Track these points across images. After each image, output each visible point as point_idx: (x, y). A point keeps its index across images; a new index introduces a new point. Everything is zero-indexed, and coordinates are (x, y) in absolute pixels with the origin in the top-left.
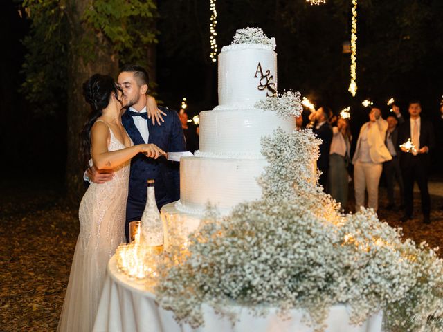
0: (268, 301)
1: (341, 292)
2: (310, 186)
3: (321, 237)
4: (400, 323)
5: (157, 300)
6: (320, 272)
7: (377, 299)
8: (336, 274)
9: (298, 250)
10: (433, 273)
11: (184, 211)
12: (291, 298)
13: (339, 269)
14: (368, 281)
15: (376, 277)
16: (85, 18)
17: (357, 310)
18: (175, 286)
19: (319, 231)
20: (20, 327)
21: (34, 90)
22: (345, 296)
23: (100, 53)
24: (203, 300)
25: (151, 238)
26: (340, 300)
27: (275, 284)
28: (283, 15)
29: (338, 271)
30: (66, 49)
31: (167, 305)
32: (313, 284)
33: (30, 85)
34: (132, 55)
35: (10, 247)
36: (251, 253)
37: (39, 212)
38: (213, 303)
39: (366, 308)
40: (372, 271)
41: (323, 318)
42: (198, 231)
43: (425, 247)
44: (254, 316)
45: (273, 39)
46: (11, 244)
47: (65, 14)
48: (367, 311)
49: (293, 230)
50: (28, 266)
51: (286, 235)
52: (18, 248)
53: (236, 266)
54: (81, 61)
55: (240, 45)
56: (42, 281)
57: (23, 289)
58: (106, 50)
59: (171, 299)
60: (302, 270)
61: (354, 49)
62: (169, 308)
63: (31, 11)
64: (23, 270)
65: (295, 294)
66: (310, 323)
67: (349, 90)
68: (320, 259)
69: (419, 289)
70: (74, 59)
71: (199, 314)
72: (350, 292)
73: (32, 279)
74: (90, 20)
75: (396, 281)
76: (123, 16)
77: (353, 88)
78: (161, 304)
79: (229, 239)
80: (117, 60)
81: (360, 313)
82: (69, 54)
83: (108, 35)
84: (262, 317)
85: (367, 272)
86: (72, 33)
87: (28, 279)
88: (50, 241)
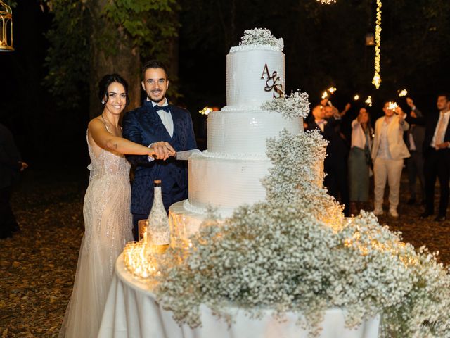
0: (265, 304)
1: (337, 295)
2: (314, 188)
3: (317, 242)
4: (394, 328)
5: (157, 300)
6: (316, 276)
7: (373, 303)
8: (332, 278)
9: (295, 254)
10: (430, 278)
11: (191, 211)
12: (287, 301)
13: (335, 273)
14: (364, 285)
15: (373, 281)
16: (105, 12)
17: (352, 314)
18: (175, 287)
19: (316, 235)
20: (37, 319)
21: (56, 83)
22: (341, 300)
23: (122, 47)
24: (202, 301)
25: (157, 237)
26: (336, 303)
27: (271, 287)
28: (307, 6)
29: (334, 275)
30: (88, 42)
31: (166, 306)
32: (308, 288)
33: (53, 78)
34: (153, 49)
35: (32, 238)
36: (248, 256)
37: (61, 204)
38: (211, 304)
39: (361, 312)
40: (369, 275)
41: (319, 321)
42: (199, 233)
43: (424, 252)
44: (250, 318)
45: (281, 40)
46: (33, 236)
47: (86, 8)
48: (362, 315)
49: (292, 233)
50: (48, 258)
51: (283, 239)
52: (39, 240)
53: (234, 269)
54: (103, 55)
55: (247, 47)
56: (61, 274)
57: (41, 281)
58: (127, 44)
59: (171, 299)
60: (300, 273)
61: (378, 41)
62: (169, 309)
63: (53, 5)
64: (44, 262)
65: (292, 297)
66: (305, 326)
67: (373, 83)
68: (317, 263)
69: (416, 293)
70: (96, 53)
71: (196, 315)
72: (346, 295)
73: (51, 271)
74: (110, 15)
75: (392, 285)
76: (142, 10)
77: (377, 81)
78: (162, 304)
79: (228, 242)
80: (139, 54)
81: (355, 317)
82: (91, 47)
83: (128, 30)
84: (258, 319)
85: (364, 276)
86: (93, 26)
87: (48, 271)
88: (70, 233)
